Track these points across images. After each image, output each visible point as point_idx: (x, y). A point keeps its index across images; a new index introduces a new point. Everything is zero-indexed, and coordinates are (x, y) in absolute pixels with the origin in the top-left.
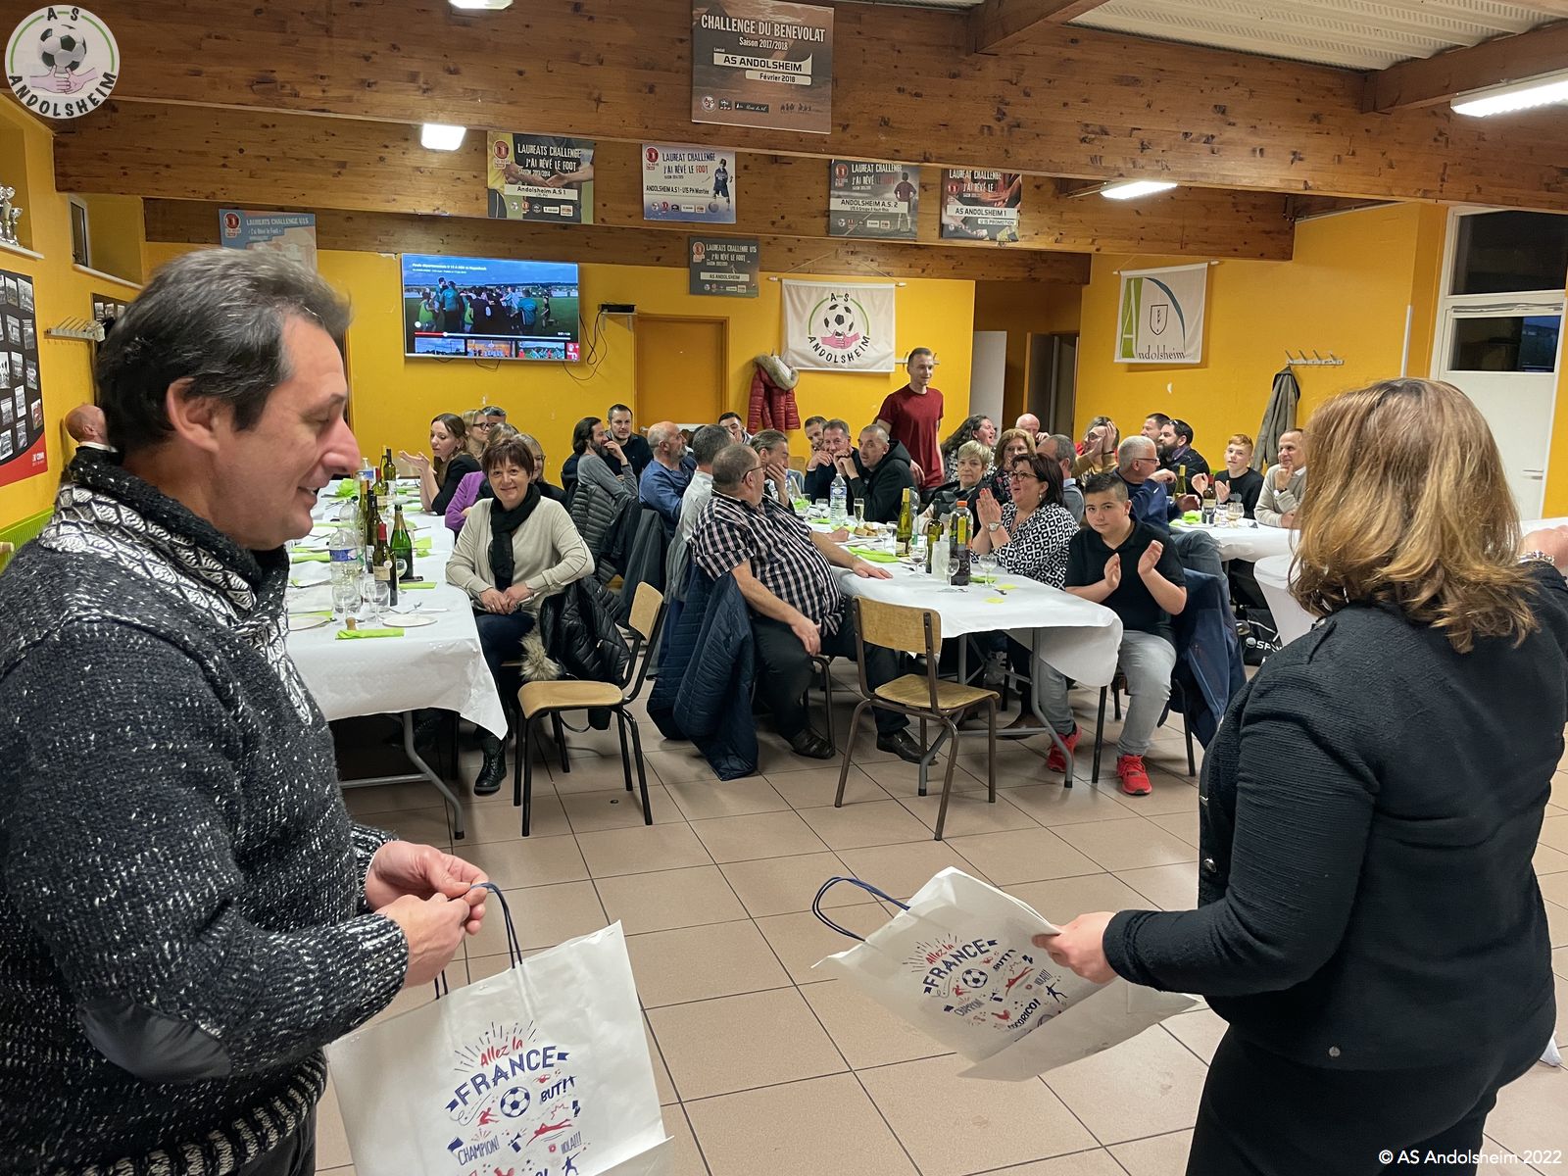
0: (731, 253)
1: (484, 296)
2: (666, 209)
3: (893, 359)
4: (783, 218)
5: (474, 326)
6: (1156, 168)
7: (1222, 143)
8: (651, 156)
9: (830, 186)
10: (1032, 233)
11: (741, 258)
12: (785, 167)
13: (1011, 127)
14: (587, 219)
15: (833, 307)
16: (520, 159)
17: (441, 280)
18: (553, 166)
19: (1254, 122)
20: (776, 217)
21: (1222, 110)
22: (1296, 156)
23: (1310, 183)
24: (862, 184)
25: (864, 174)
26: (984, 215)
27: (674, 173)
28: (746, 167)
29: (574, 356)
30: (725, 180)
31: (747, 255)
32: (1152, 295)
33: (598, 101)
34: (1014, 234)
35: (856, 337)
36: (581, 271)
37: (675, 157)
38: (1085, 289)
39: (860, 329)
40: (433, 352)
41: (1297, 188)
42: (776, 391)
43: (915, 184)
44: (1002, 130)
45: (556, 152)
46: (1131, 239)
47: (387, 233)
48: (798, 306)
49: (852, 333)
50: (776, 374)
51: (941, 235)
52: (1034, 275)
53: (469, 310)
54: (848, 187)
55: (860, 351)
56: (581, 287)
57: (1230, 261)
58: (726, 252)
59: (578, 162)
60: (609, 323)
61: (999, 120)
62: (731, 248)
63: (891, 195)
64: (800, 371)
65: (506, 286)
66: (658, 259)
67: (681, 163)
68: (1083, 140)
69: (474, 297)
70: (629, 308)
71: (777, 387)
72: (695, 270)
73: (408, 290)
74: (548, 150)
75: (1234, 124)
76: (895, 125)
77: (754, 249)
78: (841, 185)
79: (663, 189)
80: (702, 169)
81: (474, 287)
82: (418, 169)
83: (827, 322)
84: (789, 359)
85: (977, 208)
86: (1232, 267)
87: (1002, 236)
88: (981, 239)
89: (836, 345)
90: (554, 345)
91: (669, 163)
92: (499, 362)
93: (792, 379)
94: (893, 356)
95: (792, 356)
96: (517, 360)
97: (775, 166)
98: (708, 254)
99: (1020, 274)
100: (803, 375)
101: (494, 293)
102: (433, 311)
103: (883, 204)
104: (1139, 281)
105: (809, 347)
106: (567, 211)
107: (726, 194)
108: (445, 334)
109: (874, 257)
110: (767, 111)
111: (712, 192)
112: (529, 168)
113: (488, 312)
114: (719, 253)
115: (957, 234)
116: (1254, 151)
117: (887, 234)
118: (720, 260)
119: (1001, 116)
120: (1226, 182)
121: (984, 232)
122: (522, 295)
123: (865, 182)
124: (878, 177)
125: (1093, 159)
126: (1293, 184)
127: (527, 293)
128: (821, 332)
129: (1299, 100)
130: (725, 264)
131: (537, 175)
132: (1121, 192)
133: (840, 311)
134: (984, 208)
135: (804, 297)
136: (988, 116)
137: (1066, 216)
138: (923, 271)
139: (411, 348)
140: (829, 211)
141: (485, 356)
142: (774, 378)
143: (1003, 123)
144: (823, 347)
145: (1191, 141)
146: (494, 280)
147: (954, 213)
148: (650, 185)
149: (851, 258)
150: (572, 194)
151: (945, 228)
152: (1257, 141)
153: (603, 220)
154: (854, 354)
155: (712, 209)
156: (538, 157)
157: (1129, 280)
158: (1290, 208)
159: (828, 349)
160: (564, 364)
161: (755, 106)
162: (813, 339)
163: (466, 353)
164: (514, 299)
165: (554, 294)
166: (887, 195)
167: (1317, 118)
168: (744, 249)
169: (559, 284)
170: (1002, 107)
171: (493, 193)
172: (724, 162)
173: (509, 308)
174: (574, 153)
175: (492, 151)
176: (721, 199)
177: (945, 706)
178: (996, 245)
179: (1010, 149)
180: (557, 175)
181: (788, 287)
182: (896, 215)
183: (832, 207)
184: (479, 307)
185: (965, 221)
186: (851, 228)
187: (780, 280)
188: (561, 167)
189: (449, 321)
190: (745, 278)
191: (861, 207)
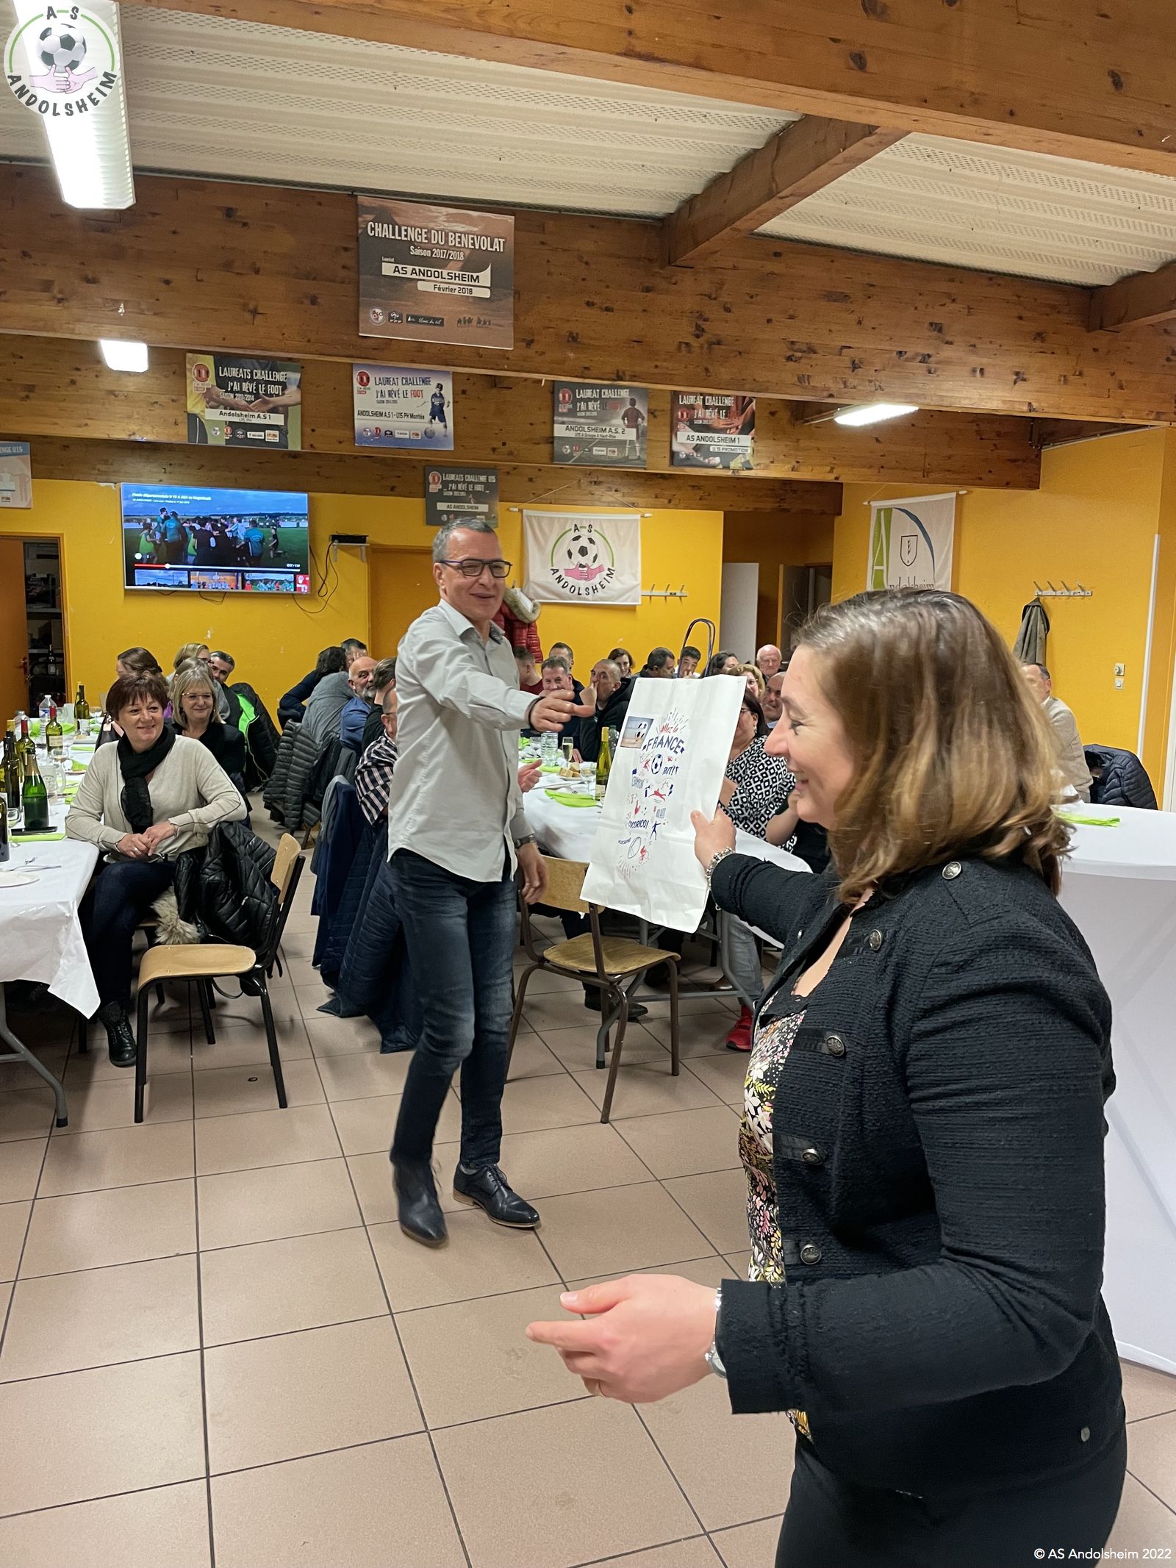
0: (471, 482)
1: (208, 527)
2: (378, 435)
3: (639, 591)
4: (504, 444)
5: (197, 557)
6: (868, 388)
7: (938, 363)
8: (362, 379)
9: (553, 411)
10: (768, 462)
11: (479, 488)
12: (505, 391)
13: (711, 344)
14: (295, 445)
15: (577, 538)
16: (222, 383)
17: (163, 510)
18: (257, 389)
19: (973, 341)
20: (497, 444)
21: (937, 327)
22: (1019, 377)
23: (1035, 405)
24: (587, 410)
25: (589, 400)
26: (716, 442)
27: (387, 398)
28: (464, 392)
29: (304, 588)
30: (442, 405)
31: (486, 484)
32: (902, 525)
33: (255, 312)
34: (748, 462)
35: (600, 569)
36: (310, 499)
37: (388, 381)
38: (837, 520)
39: (604, 561)
40: (154, 584)
41: (1021, 410)
42: (517, 624)
43: (644, 411)
44: (702, 347)
45: (260, 375)
46: (871, 467)
47: (106, 462)
48: (541, 538)
49: (595, 566)
50: (517, 606)
51: (672, 463)
52: (785, 506)
53: (193, 541)
54: (572, 413)
55: (604, 583)
56: (311, 516)
57: (978, 491)
58: (464, 482)
59: (284, 386)
60: (343, 555)
61: (698, 336)
62: (470, 478)
63: (618, 422)
64: (542, 603)
65: (232, 517)
66: (393, 489)
67: (395, 388)
68: (789, 359)
69: (198, 527)
70: (361, 539)
71: (518, 621)
72: (432, 500)
73: (127, 521)
74: (252, 373)
75: (951, 343)
76: (585, 341)
77: (492, 479)
78: (565, 411)
79: (375, 414)
80: (417, 394)
81: (198, 517)
82: (112, 392)
83: (570, 554)
84: (531, 591)
85: (709, 435)
86: (980, 495)
87: (735, 464)
88: (714, 467)
89: (580, 577)
90: (282, 577)
91: (381, 387)
92: (224, 595)
93: (534, 611)
94: (639, 587)
95: (533, 588)
96: (244, 592)
97: (494, 391)
98: (445, 484)
99: (768, 505)
100: (545, 608)
101: (220, 523)
102: (155, 543)
103: (610, 431)
104: (888, 511)
105: (552, 579)
106: (272, 436)
107: (443, 419)
108: (168, 566)
109: (619, 488)
110: (442, 324)
111: (428, 417)
112: (232, 391)
113: (213, 542)
114: (457, 483)
115: (688, 461)
116: (974, 371)
117: (615, 462)
118: (457, 490)
119: (699, 333)
120: (946, 403)
121: (717, 460)
122: (247, 525)
123: (590, 408)
124: (604, 403)
125: (801, 379)
126: (1017, 406)
127: (254, 523)
128: (563, 564)
129: (1020, 318)
130: (463, 494)
131: (240, 400)
132: (856, 417)
133: (584, 542)
134: (716, 435)
135: (546, 530)
136: (685, 331)
137: (803, 444)
138: (670, 502)
139: (130, 580)
140: (553, 437)
141: (209, 588)
142: (515, 611)
143: (702, 340)
144: (567, 579)
145: (907, 360)
146: (219, 510)
147: (685, 440)
148: (361, 409)
149: (593, 488)
150: (278, 419)
151: (676, 456)
152: (975, 360)
153: (311, 446)
154: (598, 586)
155: (429, 435)
156: (240, 380)
157: (879, 511)
158: (1035, 437)
159: (571, 581)
160: (295, 596)
161: (429, 319)
162: (555, 571)
163: (190, 585)
164: (240, 530)
165: (283, 524)
166: (615, 422)
167: (1040, 336)
168: (483, 479)
169: (287, 514)
170: (700, 322)
171: (192, 418)
172: (440, 387)
173: (235, 539)
174: (280, 376)
175: (191, 374)
176: (437, 425)
177: (614, 971)
178: (730, 473)
179: (711, 369)
180: (260, 398)
181: (529, 517)
182: (625, 441)
183: (556, 434)
184: (203, 537)
185: (697, 448)
186: (577, 455)
187: (521, 511)
188: (266, 390)
189: (172, 552)
190: (484, 508)
191: (587, 433)
